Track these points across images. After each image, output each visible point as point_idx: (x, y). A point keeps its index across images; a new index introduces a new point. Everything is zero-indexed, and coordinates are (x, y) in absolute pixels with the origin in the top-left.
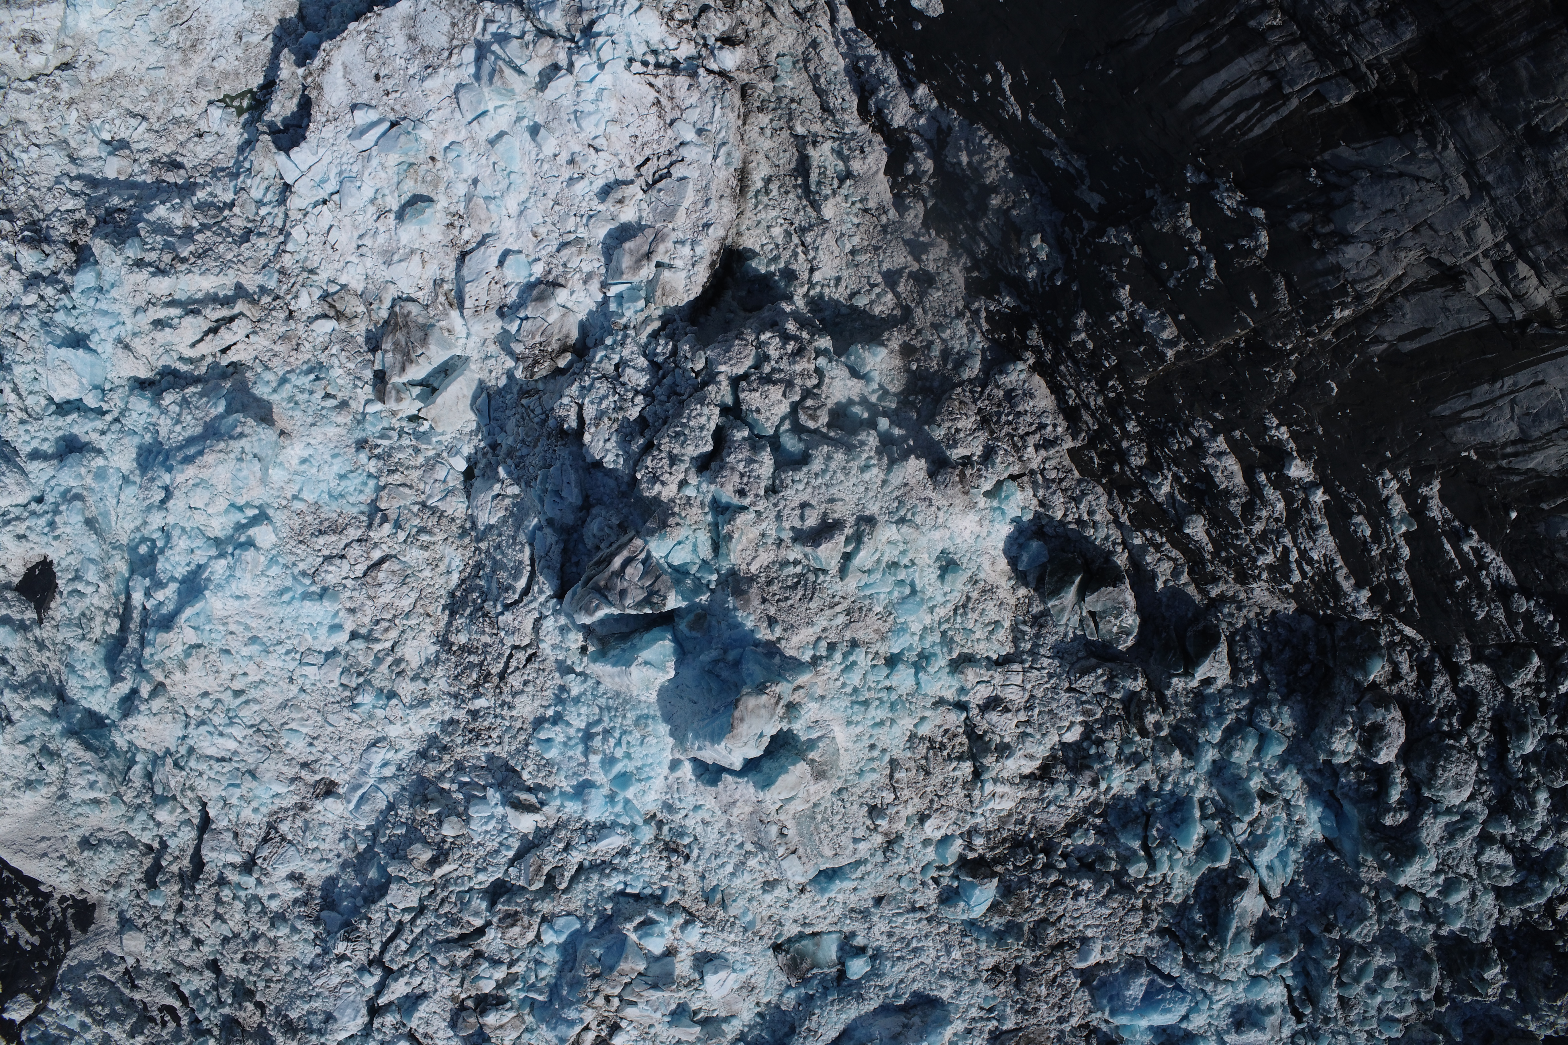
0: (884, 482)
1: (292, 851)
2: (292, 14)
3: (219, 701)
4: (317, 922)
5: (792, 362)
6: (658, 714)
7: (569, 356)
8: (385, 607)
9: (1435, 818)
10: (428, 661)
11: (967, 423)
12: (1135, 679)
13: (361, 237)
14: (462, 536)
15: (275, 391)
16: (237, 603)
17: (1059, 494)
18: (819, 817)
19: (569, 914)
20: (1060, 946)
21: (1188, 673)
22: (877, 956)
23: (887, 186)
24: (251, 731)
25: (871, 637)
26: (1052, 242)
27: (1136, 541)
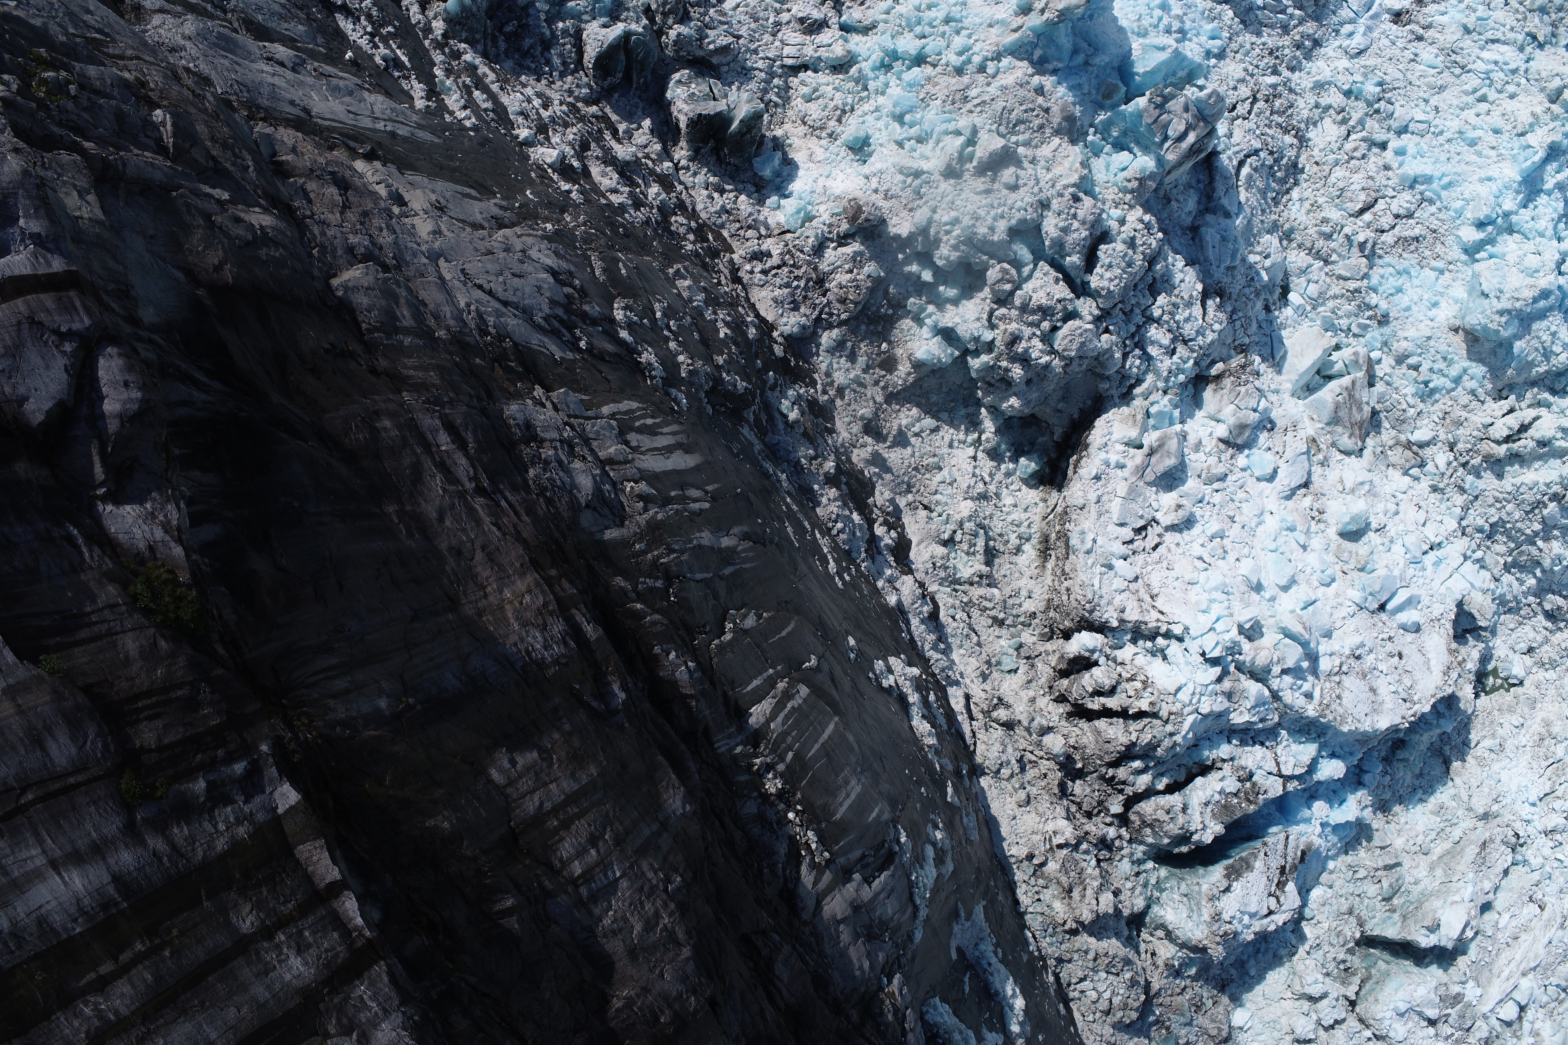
0: (934, 211)
2: (1456, 765)
3: (1500, 92)
5: (1018, 333)
6: (1129, 34)
7: (1214, 371)
8: (1357, 171)
10: (1315, 124)
11: (841, 279)
12: (679, 34)
13: (1397, 513)
14: (1292, 230)
15: (1465, 371)
16: (1490, 174)
21: (627, 35)
23: (907, 530)
24: (1469, 67)
25: (944, 81)
26: (777, 415)
27: (667, 164)
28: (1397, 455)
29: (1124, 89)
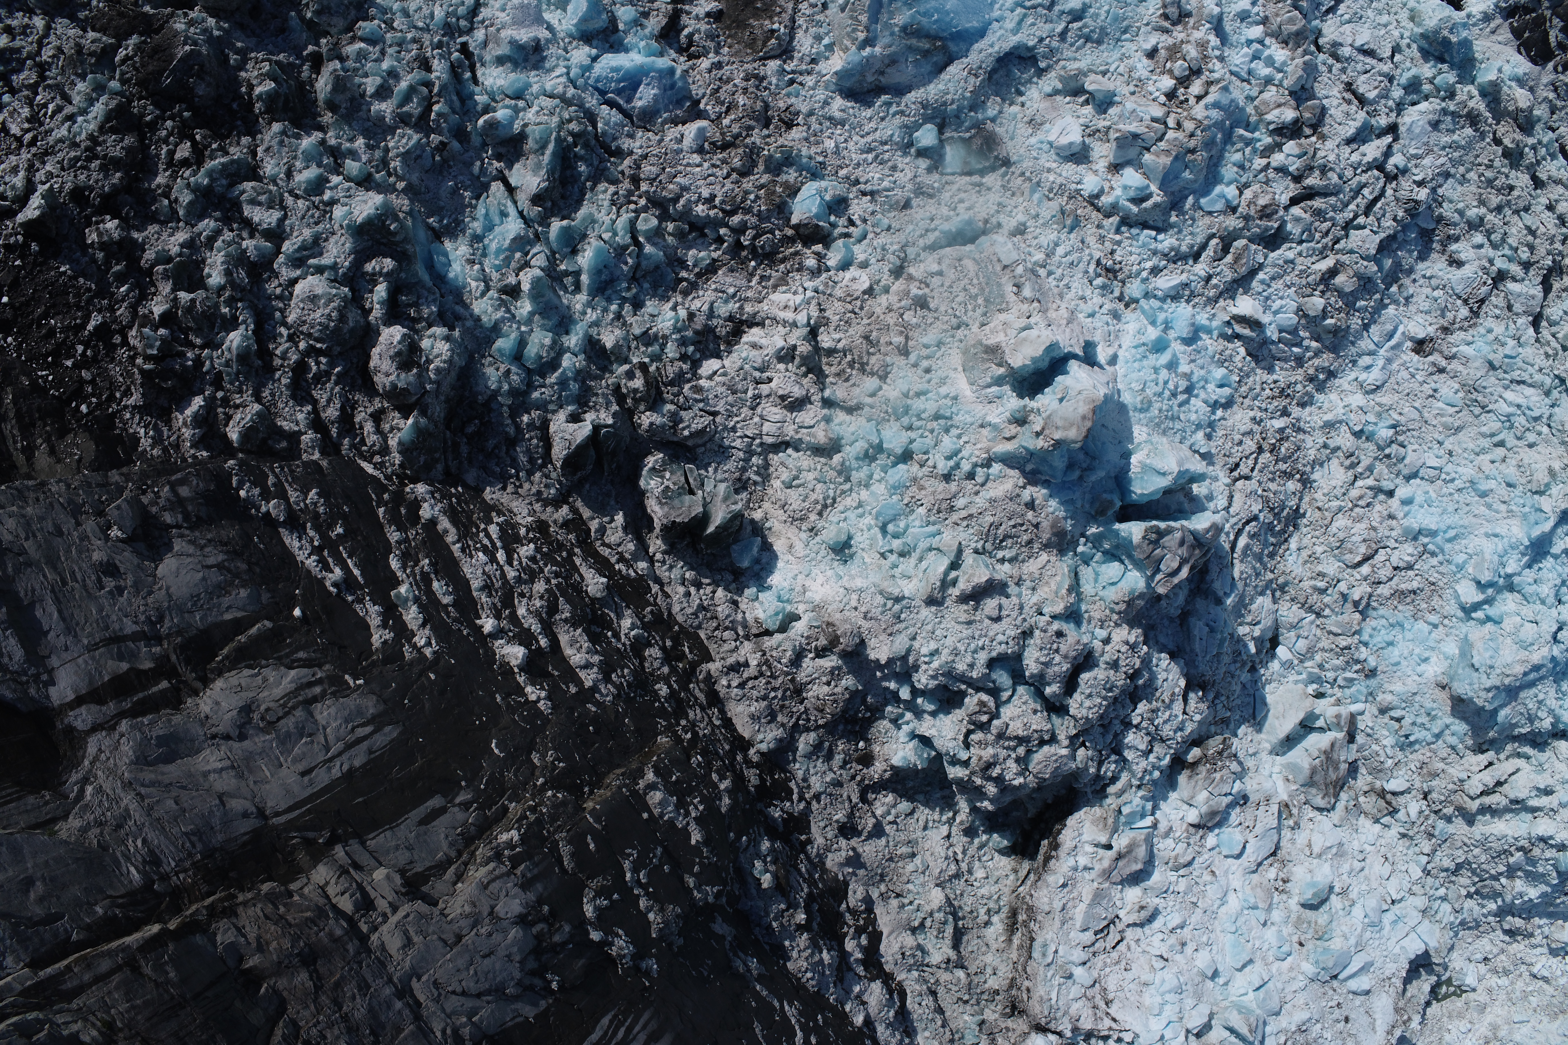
0: (914, 638)
1: (1459, 289)
3: (1519, 439)
4: (1440, 219)
5: (995, 756)
6: (1131, 413)
7: (1190, 759)
8: (1360, 519)
9: (336, 263)
10: (1321, 465)
11: (818, 691)
12: (651, 424)
13: (1362, 870)
15: (1447, 726)
16: (1498, 530)
17: (721, 616)
18: (980, 301)
19: (1210, 213)
20: (725, 147)
21: (596, 428)
22: (906, 146)
23: (879, 921)
24: (1490, 407)
25: (929, 483)
26: (750, 880)
27: (642, 565)
28: (1368, 803)
29: (1119, 504)
